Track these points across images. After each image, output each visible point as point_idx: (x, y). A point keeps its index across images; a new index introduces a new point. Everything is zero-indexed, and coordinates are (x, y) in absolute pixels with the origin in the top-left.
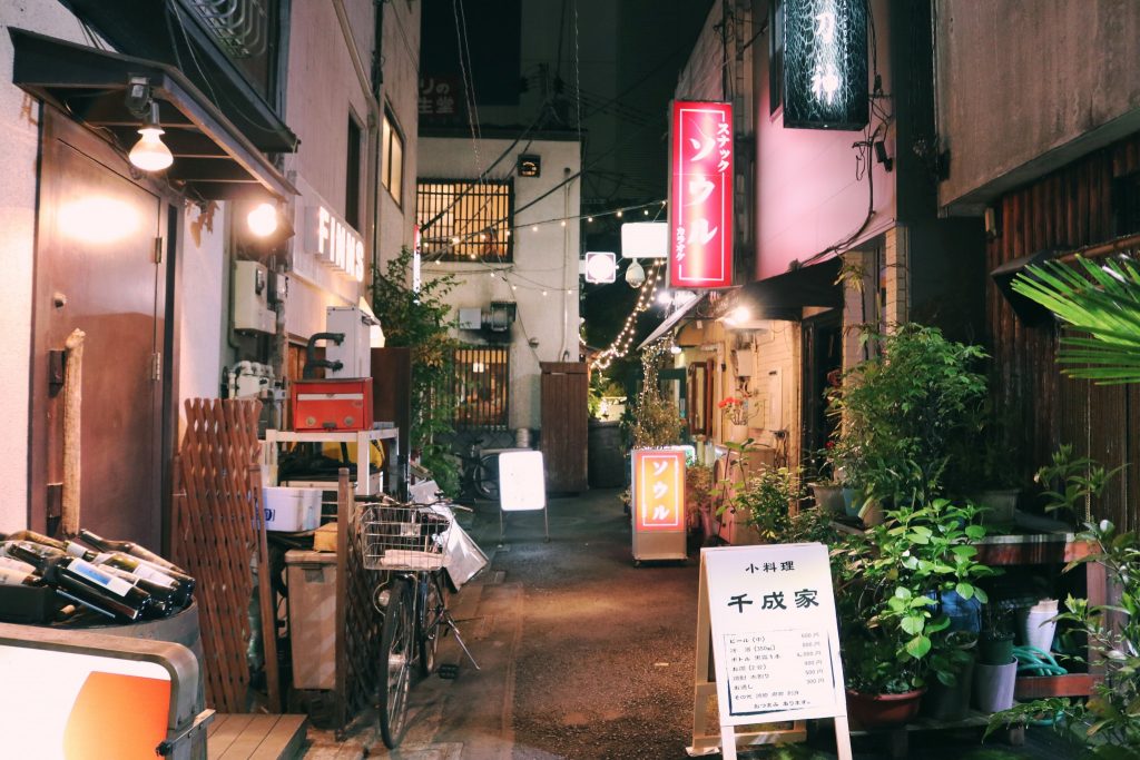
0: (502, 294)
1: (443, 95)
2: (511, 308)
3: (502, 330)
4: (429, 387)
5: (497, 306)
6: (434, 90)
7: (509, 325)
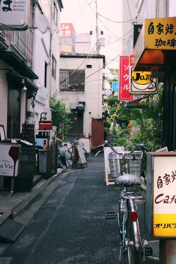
0: (82, 100)
1: (67, 30)
2: (84, 103)
3: (81, 109)
4: (62, 123)
5: (80, 103)
6: (64, 28)
7: (84, 108)
